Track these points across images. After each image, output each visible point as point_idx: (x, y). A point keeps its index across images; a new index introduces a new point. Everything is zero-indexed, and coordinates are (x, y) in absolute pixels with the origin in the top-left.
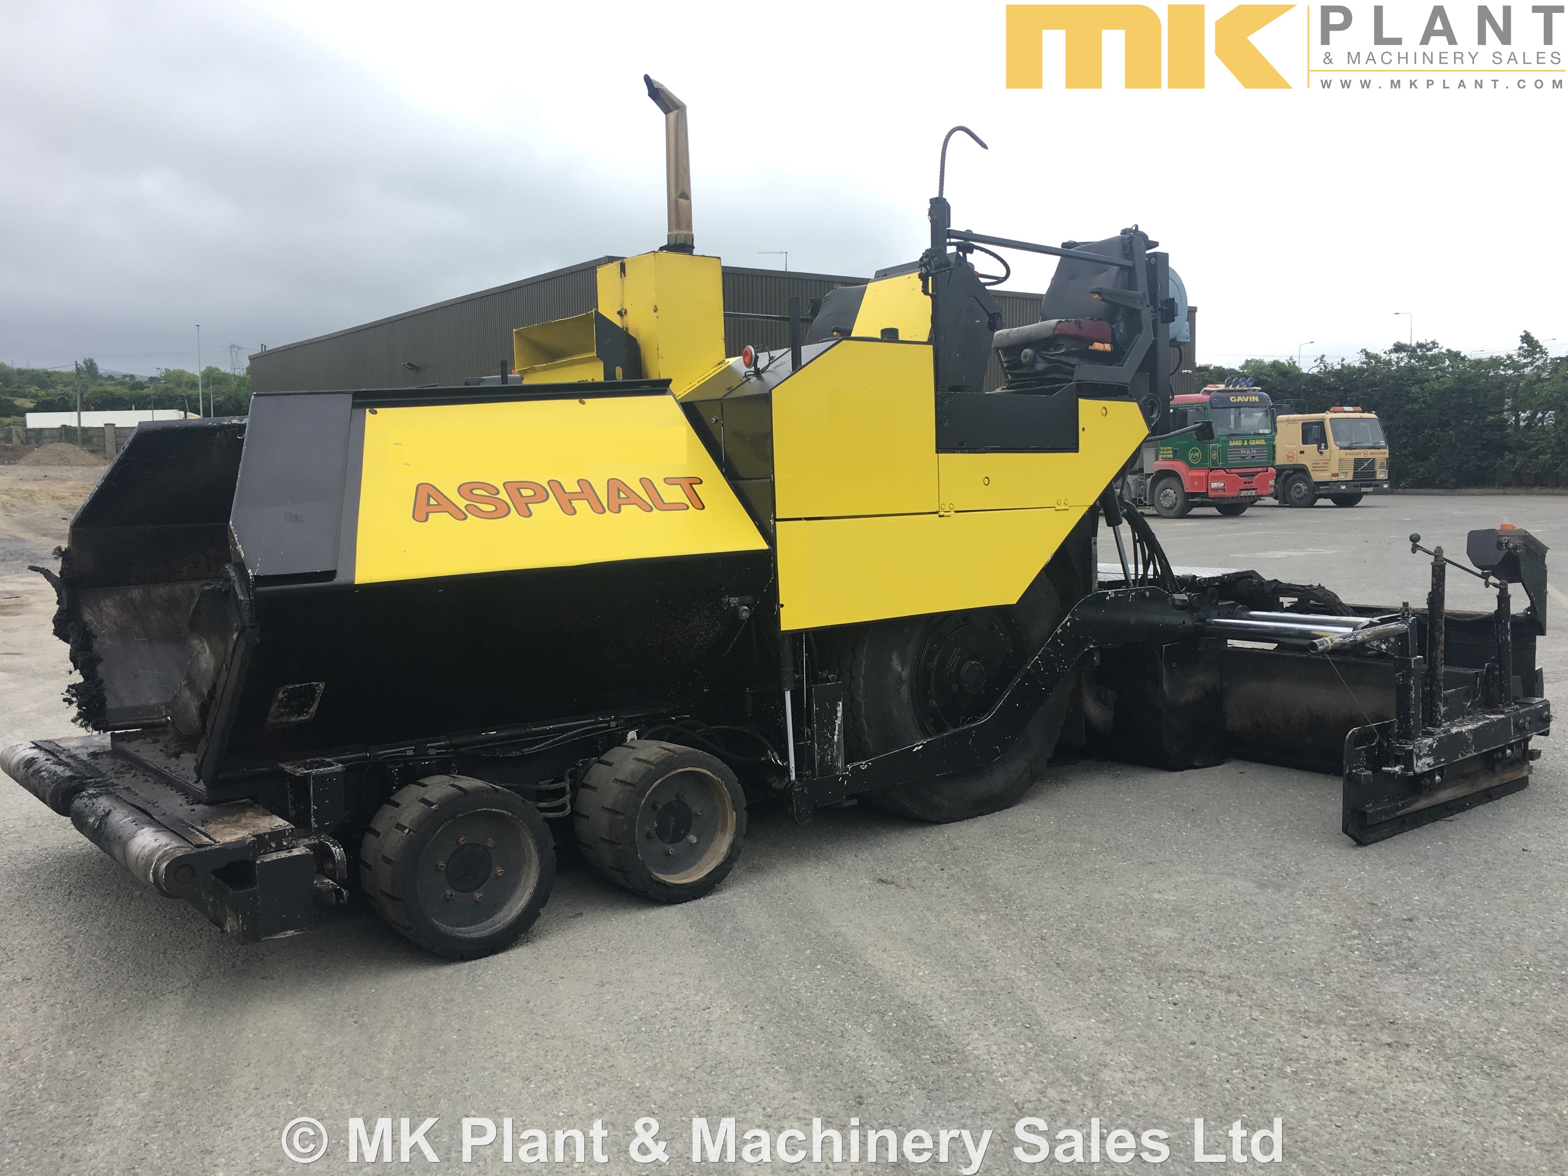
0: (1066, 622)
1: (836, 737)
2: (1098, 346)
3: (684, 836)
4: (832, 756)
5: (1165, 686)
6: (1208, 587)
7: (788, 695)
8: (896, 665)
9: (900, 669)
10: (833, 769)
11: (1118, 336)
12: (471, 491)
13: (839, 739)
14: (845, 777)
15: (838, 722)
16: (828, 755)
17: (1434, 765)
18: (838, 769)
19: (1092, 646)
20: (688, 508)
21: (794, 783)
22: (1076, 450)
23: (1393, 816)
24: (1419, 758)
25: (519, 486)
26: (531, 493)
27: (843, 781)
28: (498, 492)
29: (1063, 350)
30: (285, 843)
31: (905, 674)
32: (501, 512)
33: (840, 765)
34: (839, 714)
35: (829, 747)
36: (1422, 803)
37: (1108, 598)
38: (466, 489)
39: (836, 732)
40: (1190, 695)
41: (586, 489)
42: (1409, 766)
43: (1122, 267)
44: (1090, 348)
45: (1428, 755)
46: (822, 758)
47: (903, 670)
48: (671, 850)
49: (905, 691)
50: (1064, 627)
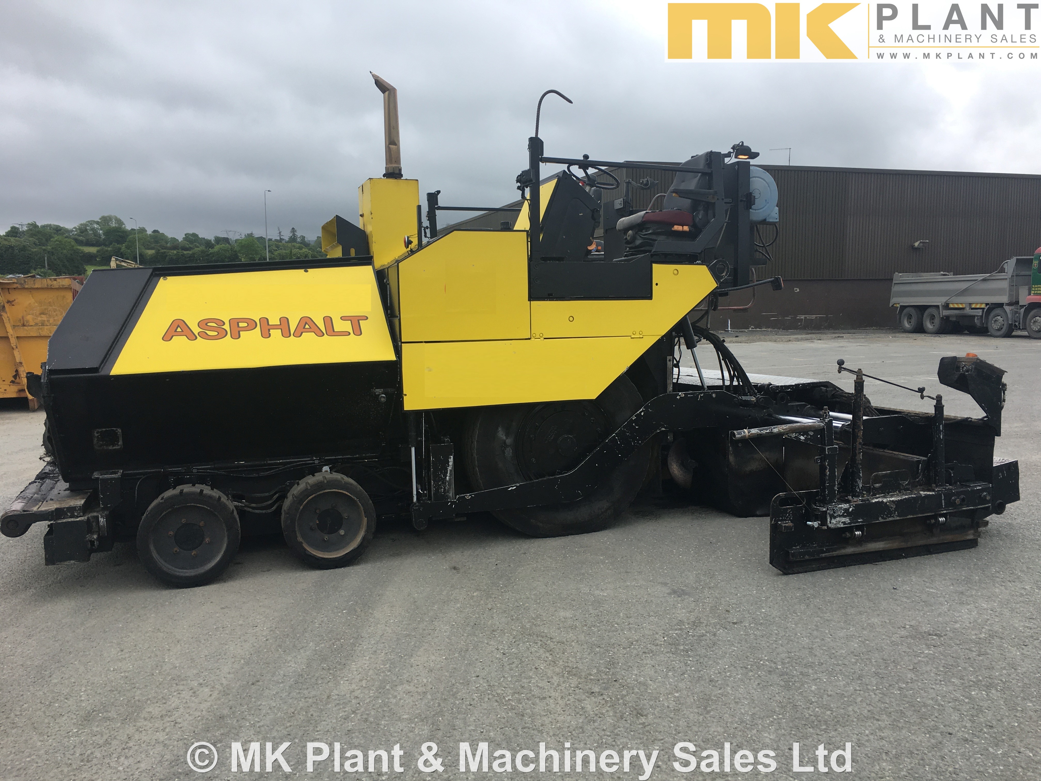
0: (641, 412)
1: (448, 478)
2: (677, 228)
3: (337, 531)
4: (445, 489)
5: (731, 458)
6: (780, 392)
7: (413, 449)
8: (501, 434)
9: (504, 438)
10: (445, 497)
11: (697, 220)
12: (206, 324)
13: (450, 479)
14: (453, 503)
15: (450, 468)
16: (441, 488)
17: (849, 523)
18: (450, 498)
19: (663, 429)
20: (349, 334)
21: (415, 504)
22: (650, 298)
23: (816, 557)
24: (834, 517)
25: (238, 321)
26: (246, 325)
27: (451, 505)
28: (224, 324)
29: (650, 232)
30: (76, 514)
31: (509, 441)
32: (222, 334)
33: (451, 495)
34: (451, 464)
35: (443, 483)
36: (850, 550)
37: (678, 397)
38: (203, 324)
39: (448, 474)
40: (753, 466)
41: (284, 323)
42: (824, 522)
43: (704, 174)
44: (673, 229)
45: (843, 516)
46: (437, 491)
47: (507, 438)
48: (326, 537)
49: (509, 452)
50: (639, 416)
